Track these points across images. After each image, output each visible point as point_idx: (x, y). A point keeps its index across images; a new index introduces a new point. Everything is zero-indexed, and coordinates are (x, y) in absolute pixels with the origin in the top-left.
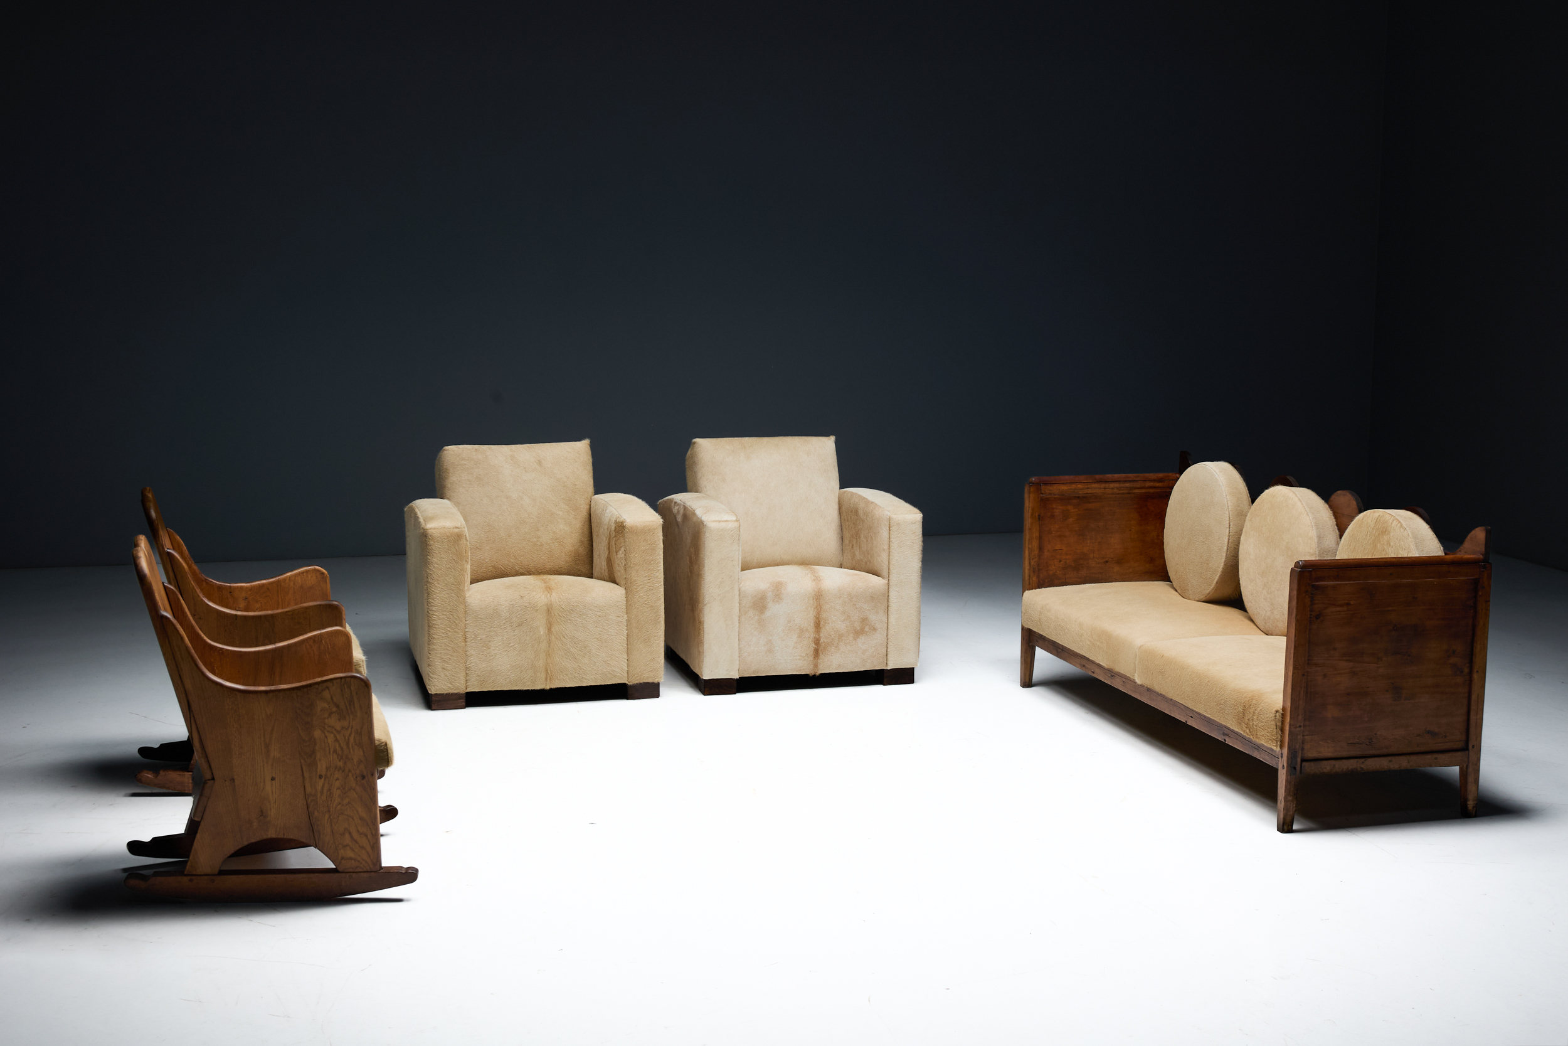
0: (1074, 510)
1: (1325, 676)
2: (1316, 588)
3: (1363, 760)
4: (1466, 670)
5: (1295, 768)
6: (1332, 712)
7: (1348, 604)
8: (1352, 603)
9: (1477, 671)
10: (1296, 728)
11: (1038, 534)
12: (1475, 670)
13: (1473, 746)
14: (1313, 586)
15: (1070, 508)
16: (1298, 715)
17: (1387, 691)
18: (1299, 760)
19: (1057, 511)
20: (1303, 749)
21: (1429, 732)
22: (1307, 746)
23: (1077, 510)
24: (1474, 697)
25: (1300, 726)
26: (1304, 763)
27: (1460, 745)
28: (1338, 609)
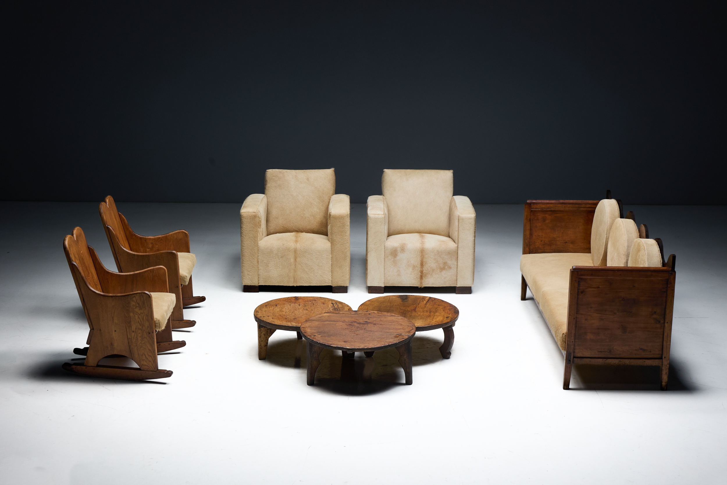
0: (549, 217)
1: (586, 320)
2: (582, 279)
3: (605, 359)
4: (662, 322)
5: (570, 361)
6: (590, 336)
7: (598, 287)
8: (600, 287)
9: (667, 323)
10: (570, 342)
11: (529, 228)
12: (666, 322)
13: (665, 357)
14: (580, 278)
15: (547, 215)
16: (571, 337)
17: (619, 328)
18: (572, 357)
19: (540, 217)
20: (574, 352)
21: (641, 349)
22: (576, 351)
23: (550, 217)
24: (665, 334)
25: (572, 342)
26: (574, 359)
27: (658, 356)
28: (593, 289)
